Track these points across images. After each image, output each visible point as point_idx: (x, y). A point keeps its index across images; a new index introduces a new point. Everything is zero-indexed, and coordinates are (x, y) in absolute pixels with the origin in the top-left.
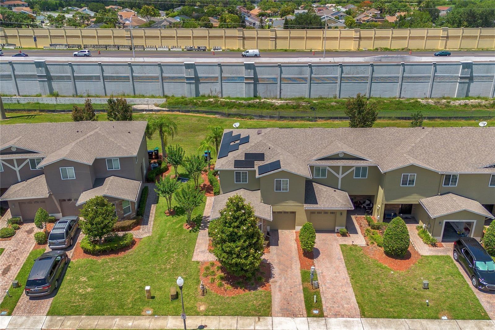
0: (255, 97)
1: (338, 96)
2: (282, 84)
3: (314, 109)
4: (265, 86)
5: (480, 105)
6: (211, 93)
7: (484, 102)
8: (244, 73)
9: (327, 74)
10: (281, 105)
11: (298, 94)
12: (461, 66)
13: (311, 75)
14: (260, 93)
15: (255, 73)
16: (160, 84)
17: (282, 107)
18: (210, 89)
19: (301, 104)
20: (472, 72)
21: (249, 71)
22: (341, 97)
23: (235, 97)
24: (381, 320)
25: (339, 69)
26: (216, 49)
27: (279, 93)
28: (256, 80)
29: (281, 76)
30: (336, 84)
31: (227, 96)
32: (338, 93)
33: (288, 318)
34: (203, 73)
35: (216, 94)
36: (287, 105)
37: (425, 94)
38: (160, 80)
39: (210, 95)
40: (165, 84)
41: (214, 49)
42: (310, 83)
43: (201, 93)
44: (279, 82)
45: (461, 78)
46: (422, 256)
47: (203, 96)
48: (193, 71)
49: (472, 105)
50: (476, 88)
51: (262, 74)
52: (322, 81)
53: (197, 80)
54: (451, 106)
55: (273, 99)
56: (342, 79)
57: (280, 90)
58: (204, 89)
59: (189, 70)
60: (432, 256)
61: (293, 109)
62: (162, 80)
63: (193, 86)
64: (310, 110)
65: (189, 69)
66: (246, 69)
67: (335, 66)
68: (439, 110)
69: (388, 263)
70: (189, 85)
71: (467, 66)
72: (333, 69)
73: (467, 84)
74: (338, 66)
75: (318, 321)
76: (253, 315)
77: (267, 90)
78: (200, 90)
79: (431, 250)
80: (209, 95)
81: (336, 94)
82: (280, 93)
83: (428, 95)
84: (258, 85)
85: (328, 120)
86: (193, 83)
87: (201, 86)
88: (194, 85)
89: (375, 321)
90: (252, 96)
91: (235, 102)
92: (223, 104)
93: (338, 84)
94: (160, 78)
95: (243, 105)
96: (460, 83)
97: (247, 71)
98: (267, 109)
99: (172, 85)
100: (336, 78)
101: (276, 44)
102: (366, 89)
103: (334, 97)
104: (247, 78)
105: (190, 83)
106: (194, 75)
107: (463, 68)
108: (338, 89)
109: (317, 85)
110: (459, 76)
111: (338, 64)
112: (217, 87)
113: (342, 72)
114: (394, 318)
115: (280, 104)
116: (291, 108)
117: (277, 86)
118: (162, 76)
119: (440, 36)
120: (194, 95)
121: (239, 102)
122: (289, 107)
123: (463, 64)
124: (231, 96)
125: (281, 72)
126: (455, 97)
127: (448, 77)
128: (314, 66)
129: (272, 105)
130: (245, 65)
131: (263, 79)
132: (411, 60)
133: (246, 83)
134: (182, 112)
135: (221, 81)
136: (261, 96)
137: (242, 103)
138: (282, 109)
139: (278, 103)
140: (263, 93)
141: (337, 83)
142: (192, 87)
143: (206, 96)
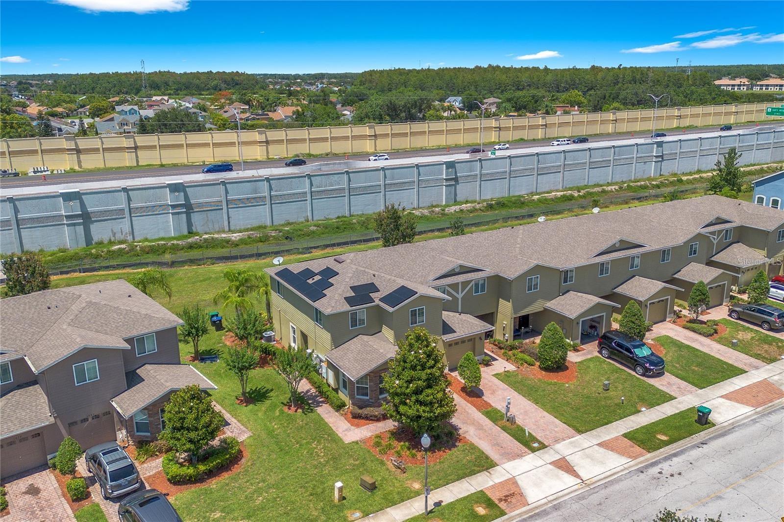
0: (191, 233)
1: (310, 218)
2: (230, 210)
3: (291, 239)
4: (204, 215)
5: (474, 210)
6: (114, 236)
7: (478, 206)
8: (169, 198)
9: (291, 189)
10: (240, 240)
11: (254, 221)
12: (445, 165)
13: (270, 193)
14: (198, 226)
15: (186, 197)
16: (14, 232)
17: (242, 241)
18: (112, 230)
19: (269, 234)
20: (456, 172)
21: (177, 194)
22: (315, 219)
23: (156, 237)
24: (598, 429)
25: (307, 181)
26: (38, 172)
27: (226, 223)
28: (188, 208)
29: (227, 198)
30: (306, 202)
31: (143, 238)
32: (309, 214)
33: (516, 461)
34: (97, 206)
35: (122, 238)
36: (249, 238)
37: (412, 204)
38: (15, 226)
39: (113, 239)
40: (24, 233)
41: (35, 172)
42: (271, 204)
43: (96, 238)
44: (225, 207)
45: (446, 180)
46: (576, 363)
47: (100, 243)
48: (78, 204)
49: (468, 211)
50: (463, 191)
51: (197, 198)
52: (286, 200)
53: (86, 218)
54: (447, 215)
55: (219, 232)
56: (313, 194)
57: (229, 218)
58: (100, 232)
59: (71, 203)
60: (585, 361)
61: (261, 242)
62: (18, 225)
63: (80, 229)
64: (285, 241)
65: (71, 201)
66: (171, 191)
67: (301, 177)
68: (438, 220)
69: (554, 378)
70: (72, 228)
71: (451, 165)
72: (299, 181)
73: (454, 187)
74: (305, 177)
75: (546, 453)
76: (479, 472)
77: (208, 220)
78: (92, 233)
79: (578, 356)
80: (110, 240)
81: (308, 216)
82: (229, 223)
83: (416, 206)
84: (192, 214)
85: (325, 249)
86: (79, 224)
87: (94, 228)
88: (82, 227)
89: (594, 432)
90: (186, 232)
91: (164, 244)
92: (147, 250)
93: (309, 202)
94: (14, 222)
95: (181, 247)
96: (446, 186)
97: (173, 195)
98: (223, 248)
99: (38, 232)
100: (306, 193)
101: (137, 156)
102: (345, 205)
103: (305, 220)
104: (174, 207)
105: (74, 225)
106: (80, 210)
107: (447, 168)
108: (309, 208)
109: (280, 206)
110: (445, 178)
111: (305, 175)
112: (125, 225)
113: (311, 185)
114: (607, 424)
115: (238, 238)
116: (258, 242)
117: (222, 214)
118: (16, 218)
119: (367, 135)
120: (82, 244)
121: (173, 244)
122: (254, 241)
123: (446, 163)
124: (149, 237)
125: (227, 192)
126: (444, 203)
127: (432, 180)
128: (272, 179)
129: (228, 241)
130: (169, 186)
131: (200, 205)
132: (358, 167)
133: (173, 214)
134: (84, 272)
135: (130, 214)
136: (199, 231)
137: (178, 245)
138: (245, 244)
139: (235, 237)
140: (203, 225)
141: (307, 200)
142: (78, 231)
143: (106, 242)
